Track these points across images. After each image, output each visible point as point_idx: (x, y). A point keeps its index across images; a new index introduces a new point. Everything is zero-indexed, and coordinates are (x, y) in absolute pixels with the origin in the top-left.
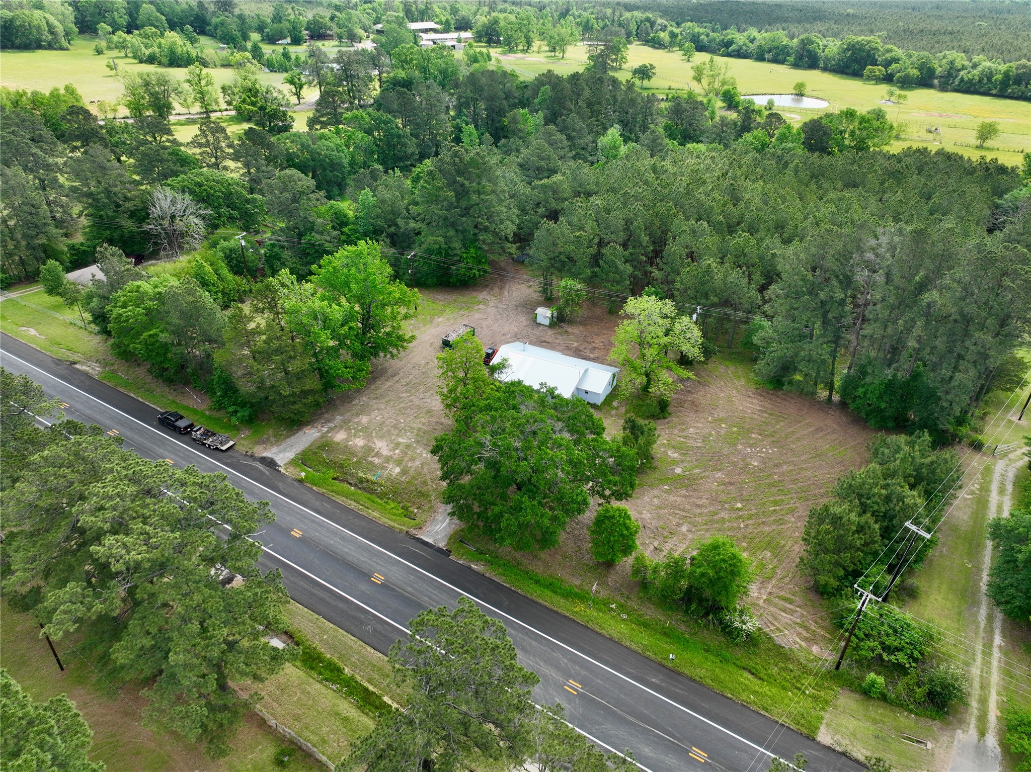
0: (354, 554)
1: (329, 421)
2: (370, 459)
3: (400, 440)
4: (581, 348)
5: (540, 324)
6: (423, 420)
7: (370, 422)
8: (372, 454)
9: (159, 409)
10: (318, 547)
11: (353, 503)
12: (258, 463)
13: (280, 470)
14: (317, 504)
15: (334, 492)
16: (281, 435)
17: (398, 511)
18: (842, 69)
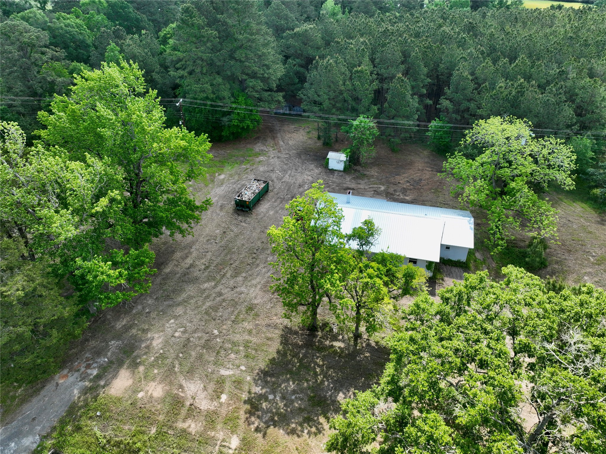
1: (98, 353)
2: (180, 425)
3: (224, 372)
5: (333, 171)
6: (246, 324)
7: (166, 343)
8: (184, 412)
16: (13, 398)
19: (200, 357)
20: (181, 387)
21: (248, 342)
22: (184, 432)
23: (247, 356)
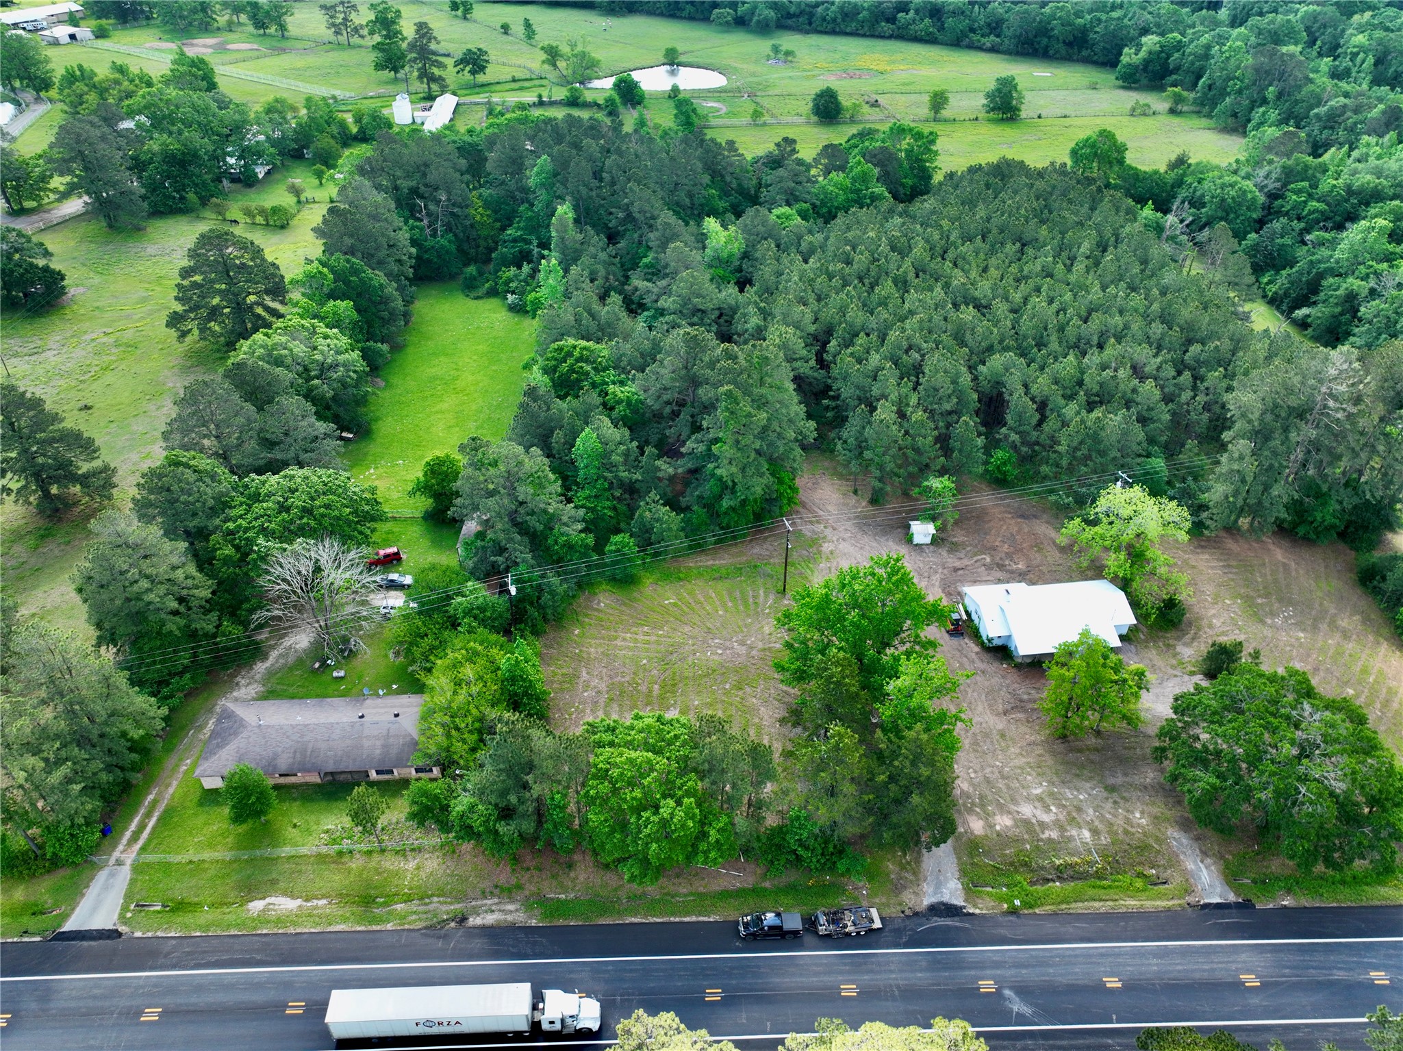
0: (1191, 967)
2: (1043, 836)
3: (1038, 791)
4: (997, 560)
5: (917, 544)
6: (1013, 750)
7: (971, 784)
8: (1037, 828)
9: (705, 919)
10: (1154, 985)
11: (1097, 904)
12: (936, 918)
13: (971, 911)
14: (1071, 930)
15: (1062, 902)
16: (909, 863)
17: (1139, 883)
18: (672, 12)
19: (1009, 787)
20: (1018, 812)
21: (1029, 763)
22: (1050, 840)
23: (1039, 774)
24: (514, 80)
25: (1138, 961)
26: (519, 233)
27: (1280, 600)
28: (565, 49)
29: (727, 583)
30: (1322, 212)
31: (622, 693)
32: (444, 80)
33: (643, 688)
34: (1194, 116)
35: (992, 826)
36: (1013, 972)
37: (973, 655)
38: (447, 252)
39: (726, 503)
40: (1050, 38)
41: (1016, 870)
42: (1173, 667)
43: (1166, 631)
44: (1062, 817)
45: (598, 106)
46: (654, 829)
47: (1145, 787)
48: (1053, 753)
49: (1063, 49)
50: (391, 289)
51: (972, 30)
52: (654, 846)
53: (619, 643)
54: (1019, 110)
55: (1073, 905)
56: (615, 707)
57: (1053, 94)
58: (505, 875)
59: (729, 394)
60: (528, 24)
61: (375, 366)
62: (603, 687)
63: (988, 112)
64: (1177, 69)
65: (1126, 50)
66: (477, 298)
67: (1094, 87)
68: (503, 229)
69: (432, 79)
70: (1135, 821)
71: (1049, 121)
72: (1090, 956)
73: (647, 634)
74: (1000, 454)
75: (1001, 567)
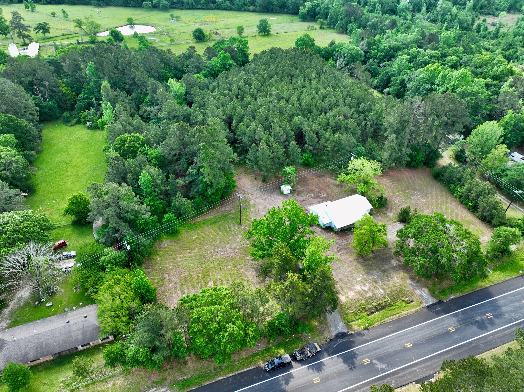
2: (367, 296)
4: (316, 194)
5: (284, 194)
8: (364, 293)
9: (250, 368)
10: (422, 341)
11: (393, 317)
12: (339, 340)
13: (351, 333)
14: (388, 329)
15: (381, 320)
16: (322, 321)
17: (404, 304)
18: (126, 5)
19: (349, 280)
20: (355, 289)
21: (353, 269)
22: (370, 297)
23: (358, 273)
24: (63, 35)
25: (414, 334)
26: (85, 96)
27: (413, 190)
28: (84, 21)
29: (217, 225)
30: (383, 56)
31: (186, 281)
32: (30, 36)
33: (195, 276)
34: (328, 29)
35: (348, 297)
36: (374, 352)
37: (320, 233)
38: (54, 107)
39: (210, 192)
40: (273, 5)
41: (361, 312)
42: (388, 221)
43: (382, 208)
44: (371, 287)
45: (105, 42)
46: (227, 338)
47: (395, 268)
48: (360, 263)
49: (278, 9)
50: (31, 126)
51: (245, 4)
52: (229, 346)
53: (178, 259)
54: (270, 31)
55: (385, 320)
56: (185, 288)
57: (279, 25)
58: (157, 376)
59: (204, 146)
60: (64, 12)
61: (31, 161)
62: (177, 280)
63: (259, 33)
64: (319, 13)
65: (301, 8)
66: (72, 126)
67: (292, 22)
68: (77, 95)
69: (24, 36)
70: (396, 281)
71: (281, 35)
72: (397, 338)
73: (189, 253)
74: (306, 155)
75: (318, 197)
